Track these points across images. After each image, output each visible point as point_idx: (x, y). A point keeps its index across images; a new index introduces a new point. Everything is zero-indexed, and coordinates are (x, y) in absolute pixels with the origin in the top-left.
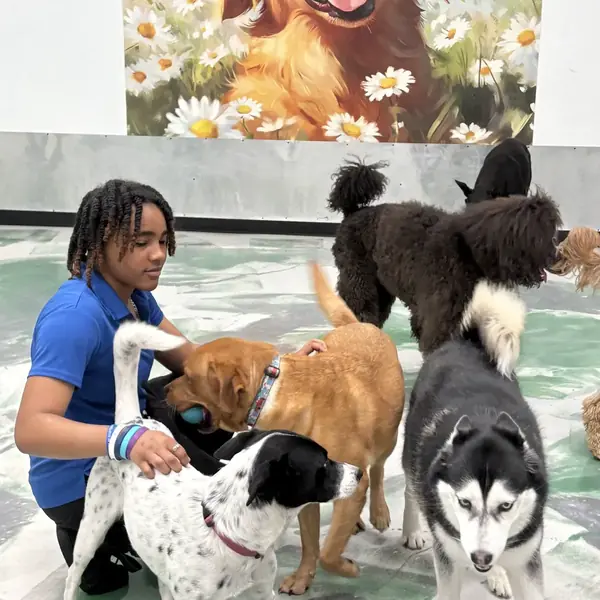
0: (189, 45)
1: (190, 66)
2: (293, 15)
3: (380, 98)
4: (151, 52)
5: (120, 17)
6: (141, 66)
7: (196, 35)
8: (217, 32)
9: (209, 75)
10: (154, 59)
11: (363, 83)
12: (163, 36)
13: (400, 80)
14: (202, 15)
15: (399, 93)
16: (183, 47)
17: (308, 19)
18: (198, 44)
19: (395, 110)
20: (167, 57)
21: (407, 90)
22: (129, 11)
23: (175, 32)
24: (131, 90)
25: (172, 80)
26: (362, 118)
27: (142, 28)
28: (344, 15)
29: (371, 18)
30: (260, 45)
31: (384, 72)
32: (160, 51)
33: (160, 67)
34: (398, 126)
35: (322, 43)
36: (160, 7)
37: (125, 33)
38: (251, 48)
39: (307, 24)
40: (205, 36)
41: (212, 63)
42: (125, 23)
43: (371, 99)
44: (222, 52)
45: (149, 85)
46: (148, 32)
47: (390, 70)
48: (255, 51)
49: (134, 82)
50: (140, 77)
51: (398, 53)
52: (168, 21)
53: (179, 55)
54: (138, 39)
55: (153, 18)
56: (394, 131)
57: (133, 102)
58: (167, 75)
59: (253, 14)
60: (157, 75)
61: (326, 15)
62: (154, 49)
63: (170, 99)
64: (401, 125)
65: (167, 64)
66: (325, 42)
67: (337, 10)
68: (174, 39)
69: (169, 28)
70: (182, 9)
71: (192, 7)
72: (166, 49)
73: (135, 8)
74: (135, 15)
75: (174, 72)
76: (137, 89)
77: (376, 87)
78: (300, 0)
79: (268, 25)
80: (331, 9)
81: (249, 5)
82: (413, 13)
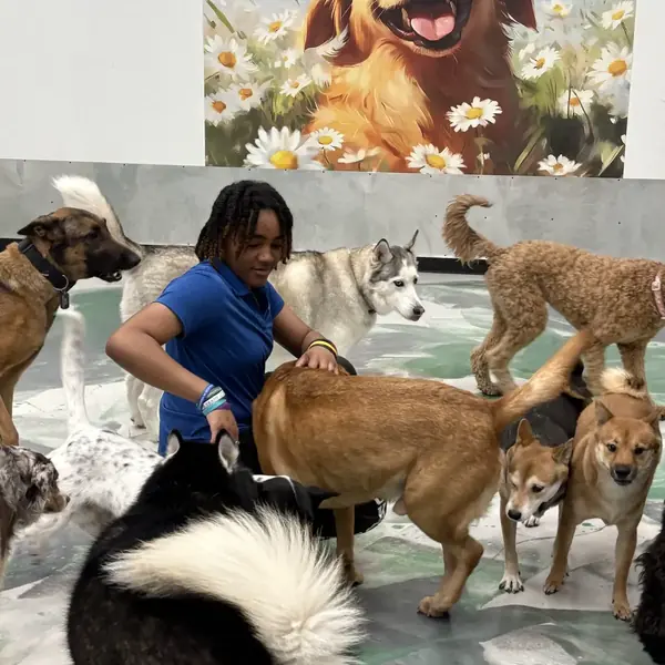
0: (270, 74)
1: (270, 95)
2: (377, 45)
3: (465, 129)
4: (231, 81)
5: (201, 46)
6: (222, 95)
7: (278, 64)
8: (299, 61)
9: (290, 105)
10: (235, 89)
11: (449, 114)
12: (244, 65)
13: (488, 110)
14: (283, 44)
15: (485, 124)
16: (263, 76)
17: (393, 48)
18: (280, 74)
19: (481, 141)
20: (248, 86)
21: (493, 121)
22: (210, 41)
23: (255, 61)
24: (210, 120)
25: (253, 110)
26: (446, 149)
27: (222, 58)
29: (457, 47)
30: (343, 74)
31: (470, 102)
32: (240, 80)
33: (240, 96)
34: (483, 157)
35: (407, 73)
36: (242, 36)
37: (205, 61)
38: (334, 77)
39: (392, 53)
40: (287, 65)
41: (294, 93)
42: (205, 52)
43: (456, 130)
44: (304, 81)
45: (229, 115)
46: (229, 61)
47: (476, 100)
48: (338, 81)
49: (214, 112)
50: (220, 107)
51: (484, 83)
52: (250, 50)
53: (260, 85)
54: (218, 67)
55: (234, 47)
56: (479, 162)
57: (212, 132)
58: (247, 105)
59: (337, 42)
60: (237, 104)
61: (411, 44)
62: (234, 78)
63: (251, 129)
64: (487, 156)
65: (247, 94)
66: (410, 72)
67: (423, 39)
68: (254, 69)
69: (250, 57)
70: (264, 37)
71: (274, 36)
72: (247, 78)
73: (216, 36)
74: (216, 44)
75: (255, 101)
76: (216, 119)
77: (462, 117)
78: (384, 29)
79: (352, 54)
80: (416, 38)
81: (332, 34)
82: (500, 43)
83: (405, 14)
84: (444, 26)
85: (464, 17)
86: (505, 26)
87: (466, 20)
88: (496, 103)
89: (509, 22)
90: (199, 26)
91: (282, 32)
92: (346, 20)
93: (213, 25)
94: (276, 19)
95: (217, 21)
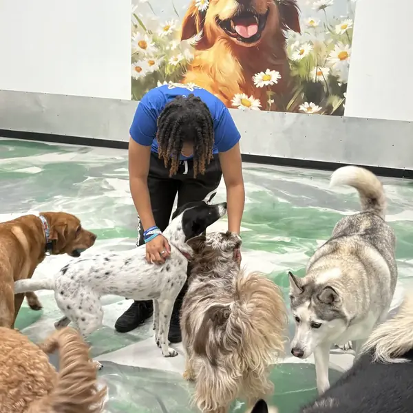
0: (163, 53)
1: (164, 64)
2: (218, 39)
3: (262, 86)
4: (144, 56)
5: (130, 37)
6: (140, 64)
7: (168, 48)
8: (178, 47)
9: (173, 70)
10: (146, 60)
11: (253, 77)
12: (150, 46)
13: (273, 76)
14: (171, 37)
15: (272, 84)
16: (160, 54)
17: (226, 41)
18: (168, 53)
19: (270, 93)
20: (152, 59)
21: (276, 82)
22: (134, 34)
23: (157, 46)
24: (134, 76)
25: (155, 72)
26: (252, 97)
27: (141, 44)
28: (244, 40)
29: (259, 41)
30: (200, 55)
31: (264, 72)
32: (149, 56)
33: (149, 64)
34: (271, 102)
35: (232, 55)
36: (150, 33)
37: (132, 46)
38: (195, 56)
39: (225, 44)
40: (172, 48)
41: (175, 63)
42: (132, 40)
43: (257, 86)
44: (180, 58)
45: (143, 74)
46: (143, 46)
47: (268, 70)
48: (198, 58)
49: (136, 72)
50: (139, 69)
51: (272, 61)
52: (154, 40)
53: (159, 58)
54: (138, 49)
55: (147, 39)
56: (269, 104)
57: (135, 83)
58: (152, 69)
59: (197, 38)
60: (147, 69)
61: (235, 39)
62: (146, 55)
63: (154, 82)
64: (273, 101)
65: (152, 63)
66: (234, 54)
67: (241, 37)
68: (156, 50)
69: (154, 44)
70: (161, 33)
71: (166, 33)
72: (152, 55)
73: (138, 33)
74: (138, 36)
75: (156, 67)
76: (137, 76)
77: (260, 80)
78: (222, 31)
79: (204, 44)
80: (237, 36)
81: (195, 33)
82: (281, 40)
83: (232, 24)
84: (252, 30)
85: (262, 26)
86: (284, 31)
87: (264, 27)
88: (278, 73)
89: (286, 29)
90: (129, 27)
91: (170, 31)
92: (202, 26)
93: (136, 26)
94: (167, 24)
95: (138, 25)
